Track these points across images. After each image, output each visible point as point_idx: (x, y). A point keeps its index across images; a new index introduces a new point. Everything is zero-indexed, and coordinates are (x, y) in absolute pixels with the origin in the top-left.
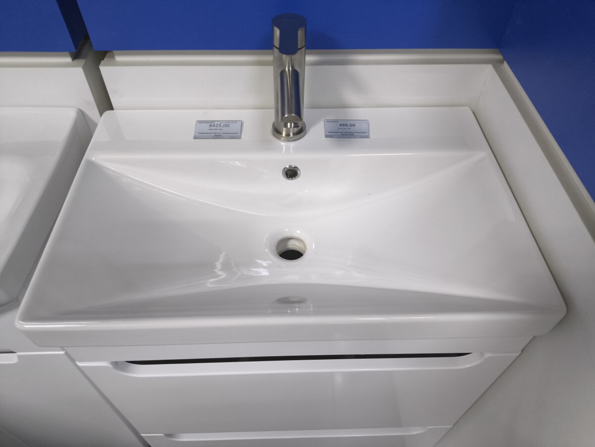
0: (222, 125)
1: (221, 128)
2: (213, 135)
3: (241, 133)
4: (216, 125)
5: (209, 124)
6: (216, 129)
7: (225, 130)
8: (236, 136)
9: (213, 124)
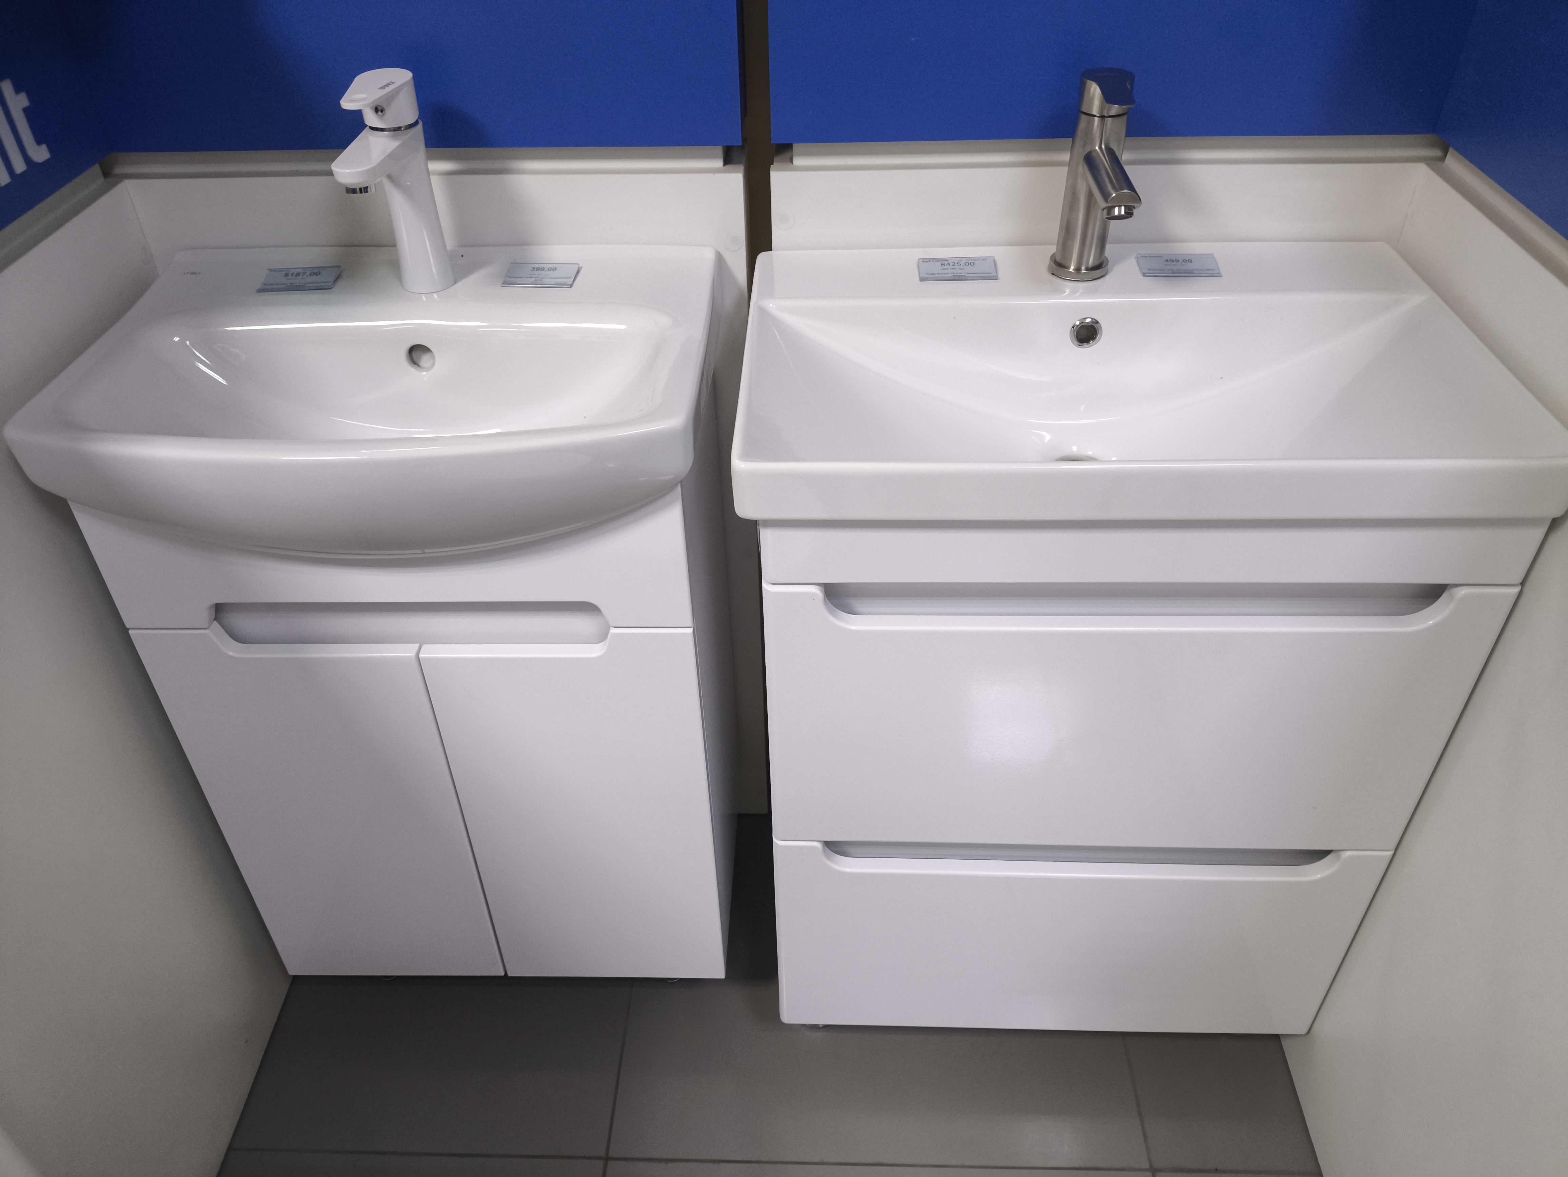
0: (963, 263)
1: (961, 267)
2: (951, 275)
3: (996, 272)
4: (951, 264)
5: (940, 263)
6: (953, 269)
7: (969, 269)
8: (991, 276)
9: (946, 263)
